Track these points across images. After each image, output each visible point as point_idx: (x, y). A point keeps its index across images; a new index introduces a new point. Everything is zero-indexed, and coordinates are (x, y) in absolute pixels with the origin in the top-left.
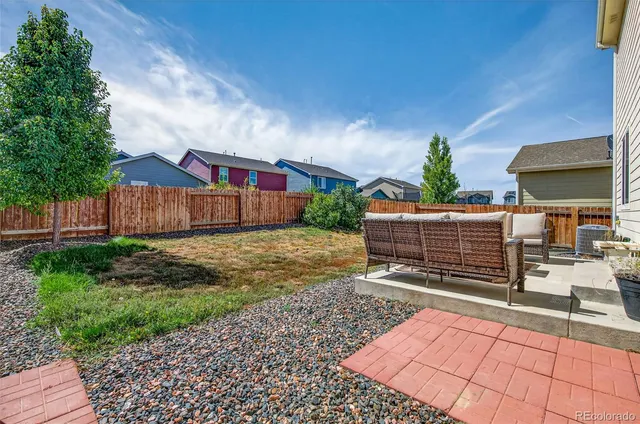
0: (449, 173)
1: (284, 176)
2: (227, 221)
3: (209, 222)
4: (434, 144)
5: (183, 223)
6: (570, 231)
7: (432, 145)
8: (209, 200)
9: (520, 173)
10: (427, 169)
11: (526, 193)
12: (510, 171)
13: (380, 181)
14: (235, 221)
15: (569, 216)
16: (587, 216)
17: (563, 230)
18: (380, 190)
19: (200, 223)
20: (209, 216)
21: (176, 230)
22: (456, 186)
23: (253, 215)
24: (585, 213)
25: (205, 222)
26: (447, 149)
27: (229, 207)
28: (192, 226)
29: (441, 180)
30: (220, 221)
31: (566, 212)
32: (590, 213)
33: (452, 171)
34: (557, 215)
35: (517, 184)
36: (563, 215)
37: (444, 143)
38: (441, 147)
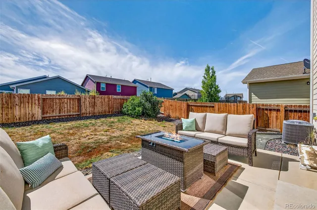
0: (215, 85)
1: (135, 88)
2: (71, 113)
3: (58, 114)
4: (207, 70)
5: (36, 116)
6: (279, 121)
7: (206, 70)
8: (58, 101)
9: (250, 84)
10: (204, 83)
11: (253, 95)
12: (244, 82)
13: (186, 89)
14: (77, 113)
15: (278, 110)
16: (291, 111)
17: (275, 120)
18: (186, 94)
19: (50, 115)
20: (58, 111)
21: (30, 120)
22: (219, 91)
23: (89, 110)
24: (289, 109)
25: (54, 114)
26: (214, 72)
27: (73, 105)
28: (43, 118)
29: (211, 88)
30: (66, 114)
31: (276, 108)
32: (293, 108)
33: (217, 84)
34: (270, 110)
35: (248, 90)
36: (275, 110)
37: (212, 69)
38: (211, 71)
